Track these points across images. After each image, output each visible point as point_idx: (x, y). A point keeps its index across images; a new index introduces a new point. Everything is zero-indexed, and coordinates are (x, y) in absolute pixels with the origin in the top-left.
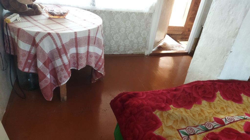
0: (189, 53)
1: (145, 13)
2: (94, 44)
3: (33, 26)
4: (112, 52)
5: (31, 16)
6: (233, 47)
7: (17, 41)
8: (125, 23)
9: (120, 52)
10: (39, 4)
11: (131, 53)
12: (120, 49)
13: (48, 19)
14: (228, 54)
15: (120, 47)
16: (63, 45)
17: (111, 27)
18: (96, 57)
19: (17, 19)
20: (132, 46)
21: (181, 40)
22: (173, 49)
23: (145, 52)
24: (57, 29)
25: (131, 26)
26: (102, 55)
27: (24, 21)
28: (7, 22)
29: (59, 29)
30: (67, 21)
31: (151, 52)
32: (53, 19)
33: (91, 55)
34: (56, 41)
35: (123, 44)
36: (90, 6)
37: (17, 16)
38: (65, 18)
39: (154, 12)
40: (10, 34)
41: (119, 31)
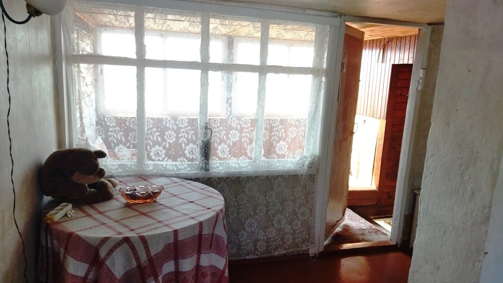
0: (399, 246)
1: (302, 175)
2: (211, 247)
3: (95, 226)
4: (244, 255)
5: (94, 205)
6: (486, 244)
7: (64, 257)
8: (265, 196)
9: (259, 254)
10: (108, 181)
11: (281, 253)
12: (258, 248)
13: (124, 207)
14: (481, 257)
15: (258, 243)
16: (150, 259)
17: (240, 205)
18: (213, 275)
19: (68, 214)
20: (282, 239)
21: (377, 217)
22: (365, 238)
23: (309, 249)
24: (141, 227)
25: (276, 201)
26: (224, 269)
27: (80, 216)
28: (49, 222)
29: (145, 226)
30: (161, 207)
31: (322, 249)
32: (133, 207)
33: (205, 272)
34: (138, 252)
35: (265, 237)
36: (200, 172)
37: (68, 208)
38: (155, 202)
39: (318, 172)
40: (52, 243)
41: (254, 211)
